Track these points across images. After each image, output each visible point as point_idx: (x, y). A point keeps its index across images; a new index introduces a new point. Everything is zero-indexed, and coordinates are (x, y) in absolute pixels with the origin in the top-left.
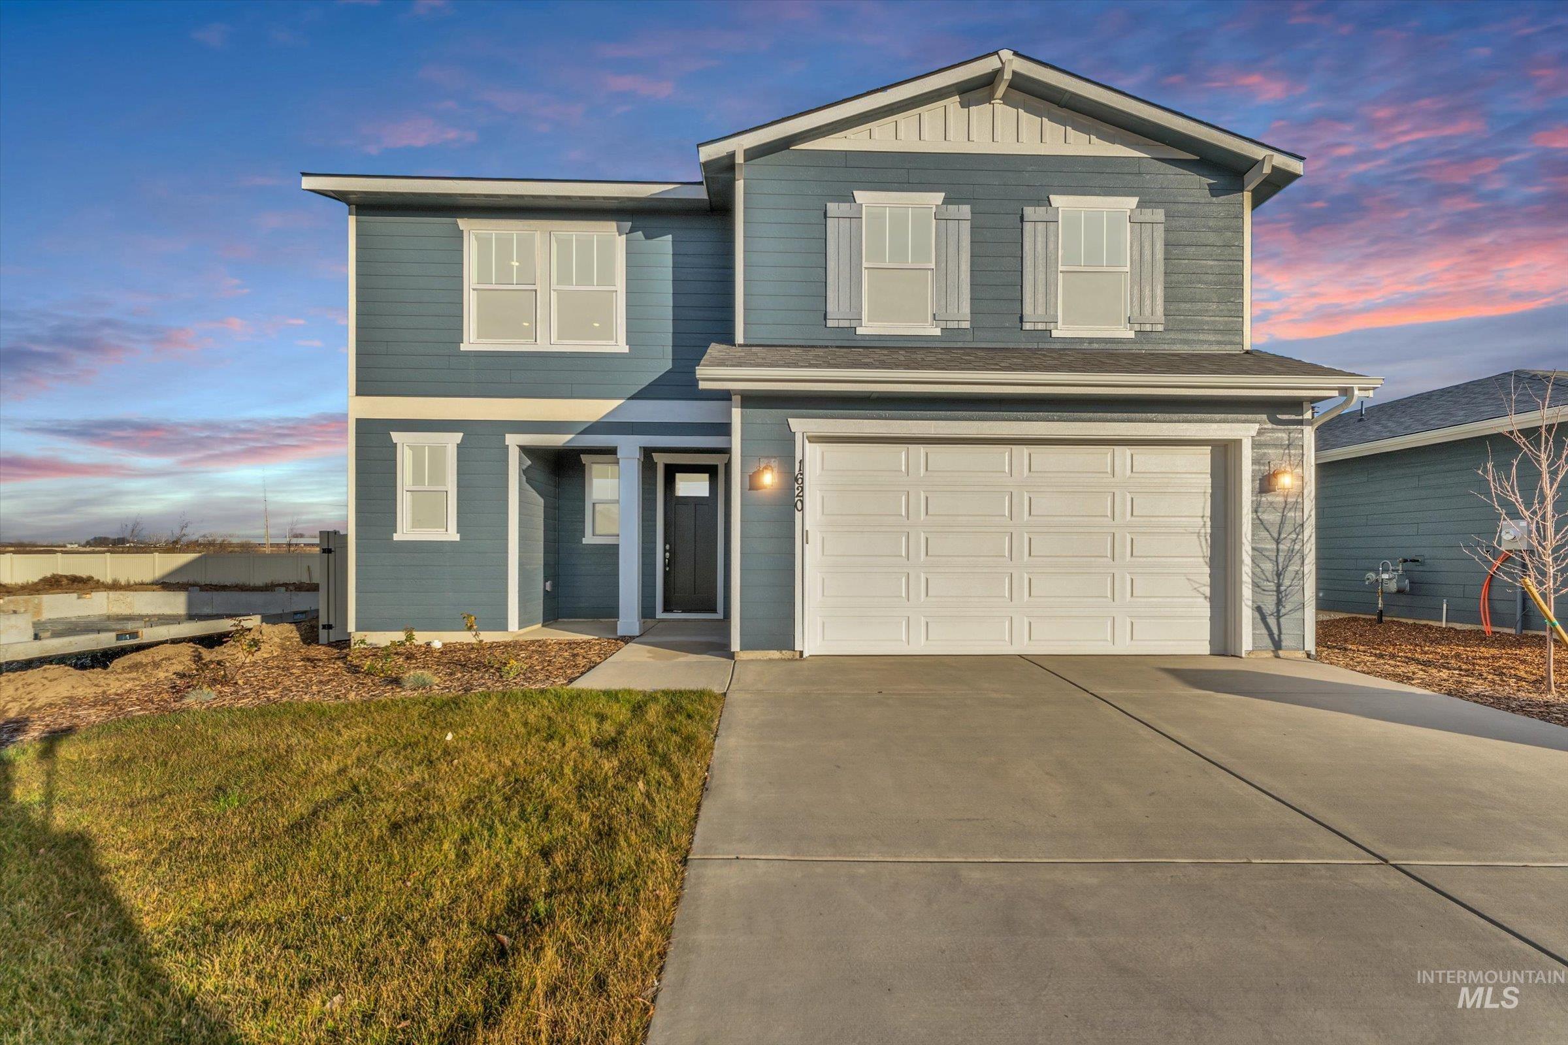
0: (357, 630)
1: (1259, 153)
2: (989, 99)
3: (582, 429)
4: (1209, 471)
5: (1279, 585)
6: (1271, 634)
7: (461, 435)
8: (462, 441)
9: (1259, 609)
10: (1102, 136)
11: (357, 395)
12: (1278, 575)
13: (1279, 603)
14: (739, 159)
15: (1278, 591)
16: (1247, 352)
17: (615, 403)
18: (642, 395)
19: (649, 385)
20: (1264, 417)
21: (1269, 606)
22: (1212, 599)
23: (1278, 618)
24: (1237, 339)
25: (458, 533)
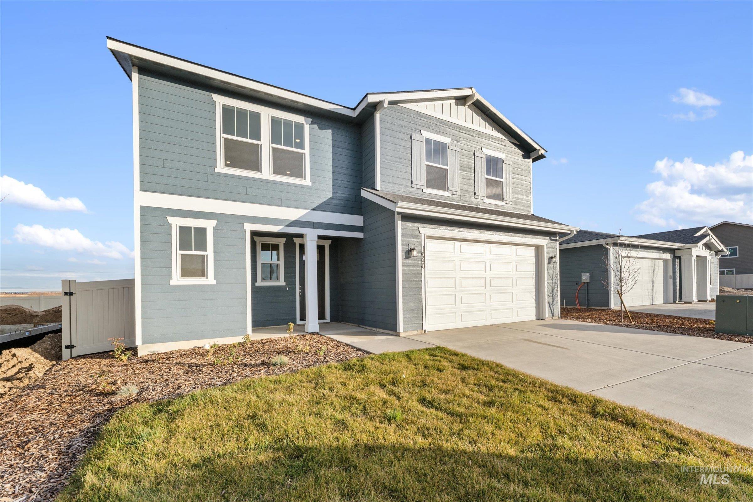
0: (143, 343)
1: (537, 147)
2: (464, 104)
3: (287, 224)
4: (534, 255)
5: (553, 295)
6: (551, 311)
7: (216, 222)
8: (216, 225)
9: (549, 303)
10: (496, 129)
11: (141, 190)
12: (553, 291)
13: (553, 301)
14: (386, 105)
15: (553, 297)
16: (532, 215)
17: (305, 212)
18: (318, 209)
19: (322, 204)
20: (549, 238)
21: (551, 303)
22: (536, 300)
23: (553, 305)
24: (529, 210)
25: (215, 279)
